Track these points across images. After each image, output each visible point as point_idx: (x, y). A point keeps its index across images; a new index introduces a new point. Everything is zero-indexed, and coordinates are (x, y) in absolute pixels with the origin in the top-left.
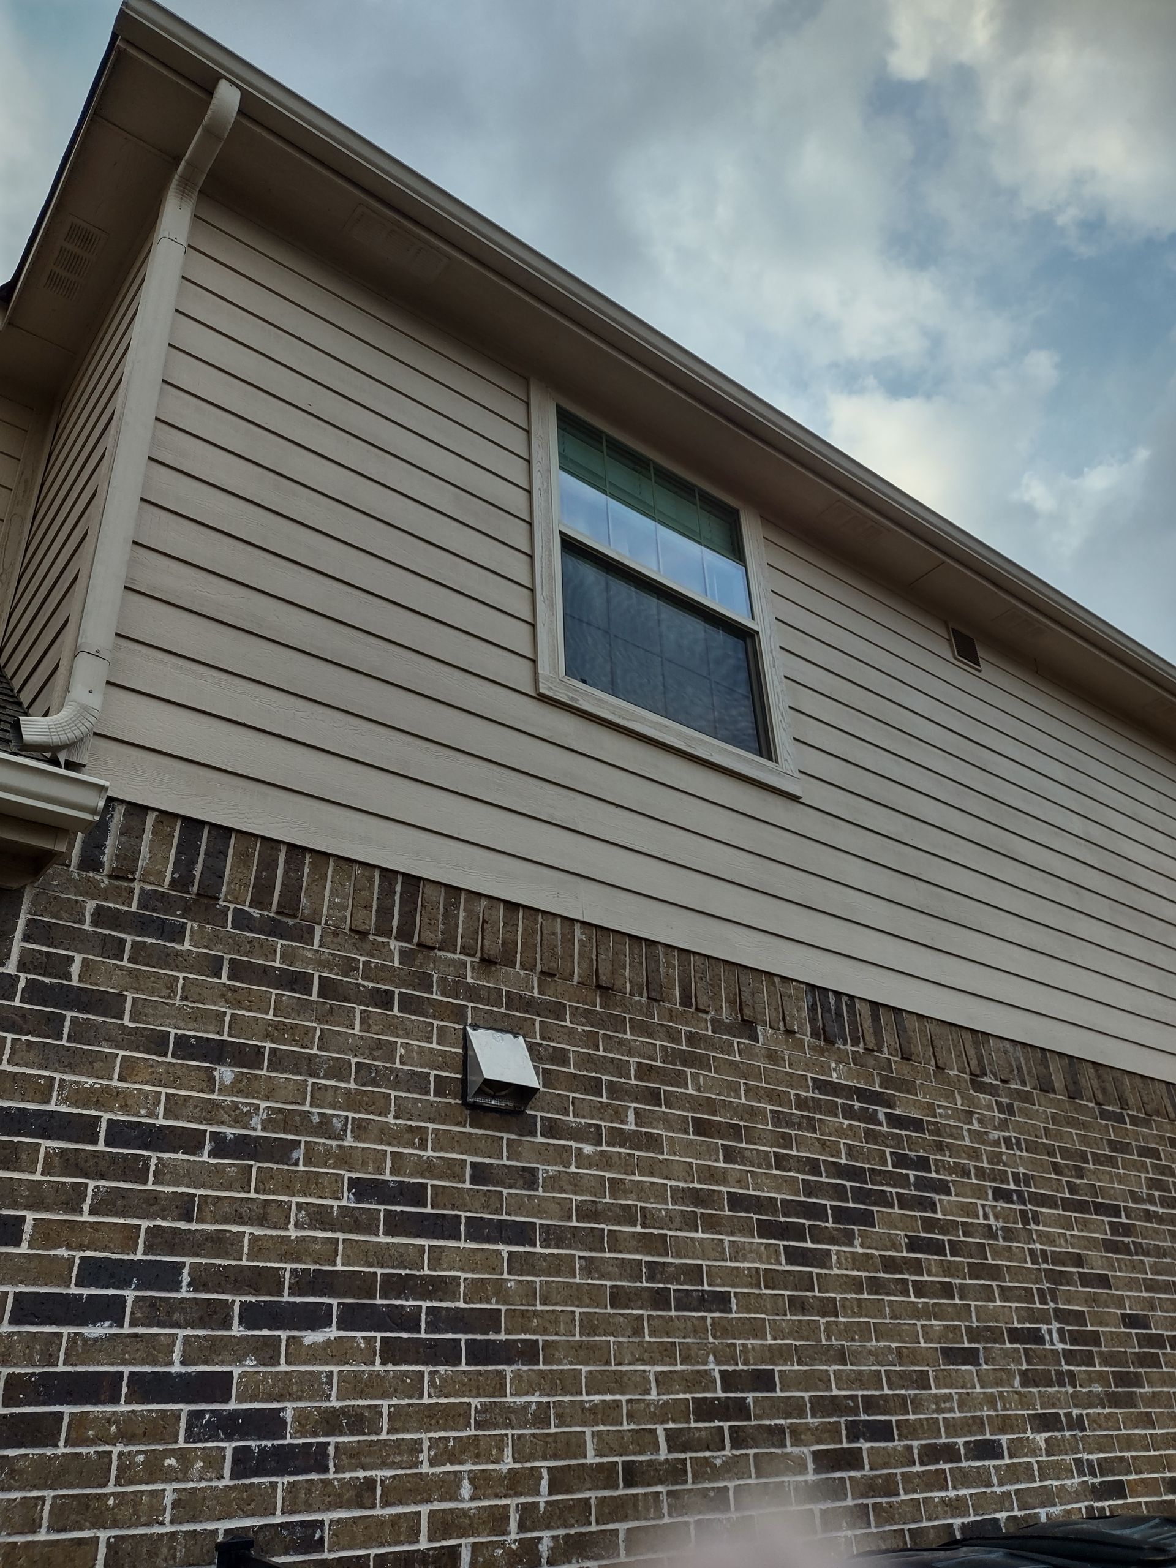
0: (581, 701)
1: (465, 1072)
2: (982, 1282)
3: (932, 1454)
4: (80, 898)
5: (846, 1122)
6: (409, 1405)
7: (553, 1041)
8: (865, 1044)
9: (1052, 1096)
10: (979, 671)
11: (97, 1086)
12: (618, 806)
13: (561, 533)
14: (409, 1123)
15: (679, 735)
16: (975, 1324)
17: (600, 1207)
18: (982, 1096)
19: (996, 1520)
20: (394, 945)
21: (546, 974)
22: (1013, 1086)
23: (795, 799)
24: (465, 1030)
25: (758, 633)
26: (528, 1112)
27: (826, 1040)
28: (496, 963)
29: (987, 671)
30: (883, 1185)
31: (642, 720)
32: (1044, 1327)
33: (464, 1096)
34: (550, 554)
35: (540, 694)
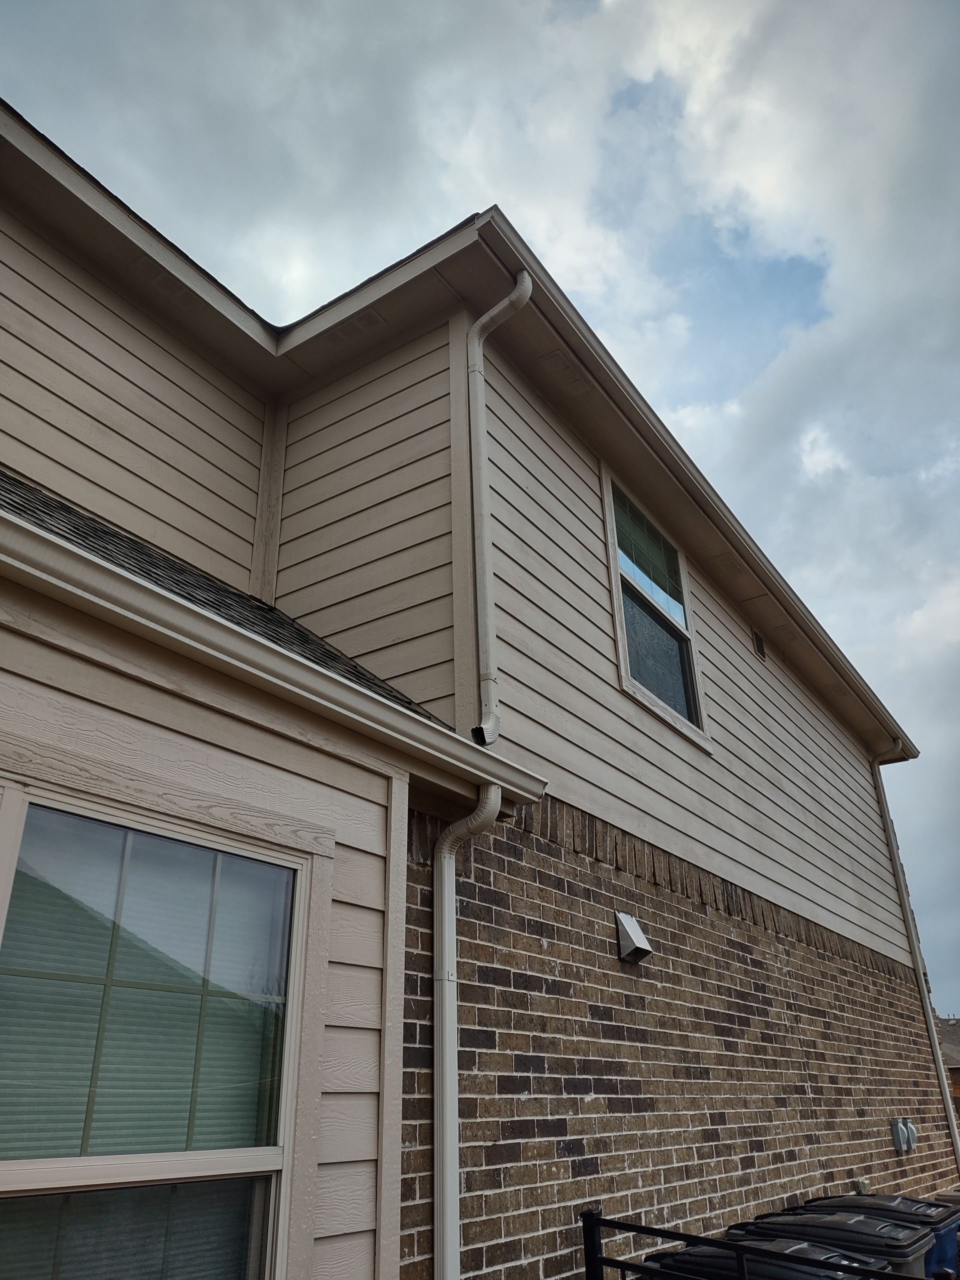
0: (637, 694)
1: (618, 939)
2: (785, 1059)
3: (778, 1158)
4: (488, 834)
5: (738, 965)
6: (620, 1135)
7: (642, 919)
8: (742, 916)
9: (802, 944)
10: (764, 661)
11: (507, 952)
12: (653, 764)
13: (621, 575)
14: (603, 971)
15: (671, 715)
16: (784, 1084)
17: (666, 1019)
18: (780, 945)
19: (796, 1194)
20: (588, 859)
21: (637, 876)
22: (789, 939)
23: (708, 754)
24: (615, 912)
25: (690, 640)
26: (639, 963)
27: (729, 914)
28: (622, 870)
29: (768, 663)
30: (751, 1002)
31: (657, 706)
32: (806, 1084)
33: (619, 954)
34: (618, 591)
35: (623, 690)
